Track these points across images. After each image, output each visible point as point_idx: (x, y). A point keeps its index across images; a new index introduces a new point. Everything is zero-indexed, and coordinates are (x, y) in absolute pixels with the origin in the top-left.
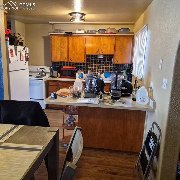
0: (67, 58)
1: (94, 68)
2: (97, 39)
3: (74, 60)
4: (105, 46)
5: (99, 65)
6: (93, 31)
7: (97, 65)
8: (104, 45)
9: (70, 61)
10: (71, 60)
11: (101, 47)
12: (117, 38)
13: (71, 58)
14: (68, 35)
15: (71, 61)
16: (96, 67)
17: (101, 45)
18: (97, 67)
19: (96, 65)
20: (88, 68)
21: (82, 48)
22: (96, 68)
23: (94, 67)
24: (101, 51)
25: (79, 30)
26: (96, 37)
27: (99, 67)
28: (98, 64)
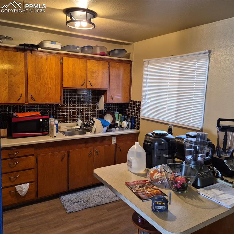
0: (24, 95)
1: (70, 112)
2: (81, 62)
3: (39, 100)
4: (94, 75)
5: (78, 106)
6: (78, 47)
7: (75, 106)
8: (93, 73)
9: (31, 101)
10: (34, 100)
11: (89, 75)
12: (112, 64)
13: (34, 96)
14: (27, 50)
15: (34, 102)
16: (73, 109)
17: (88, 72)
18: (75, 109)
19: (73, 106)
20: (59, 112)
21: (54, 76)
22: (73, 112)
23: (70, 109)
24: (88, 82)
25: (53, 42)
26: (81, 59)
27: (78, 109)
28: (75, 103)
